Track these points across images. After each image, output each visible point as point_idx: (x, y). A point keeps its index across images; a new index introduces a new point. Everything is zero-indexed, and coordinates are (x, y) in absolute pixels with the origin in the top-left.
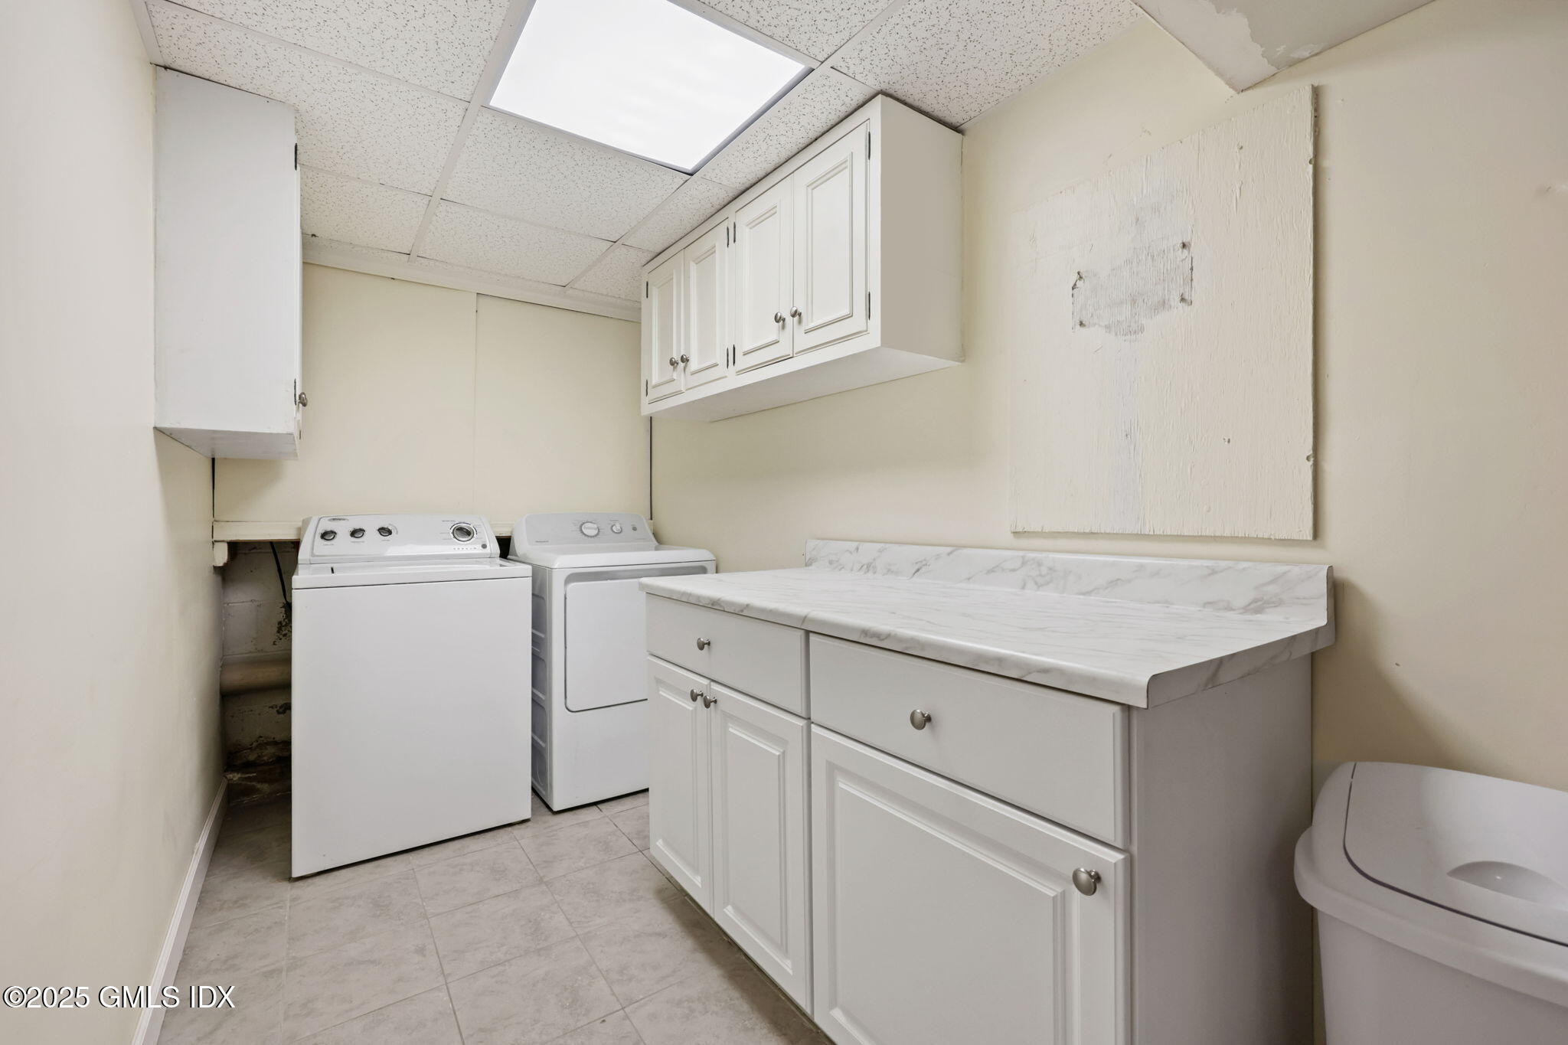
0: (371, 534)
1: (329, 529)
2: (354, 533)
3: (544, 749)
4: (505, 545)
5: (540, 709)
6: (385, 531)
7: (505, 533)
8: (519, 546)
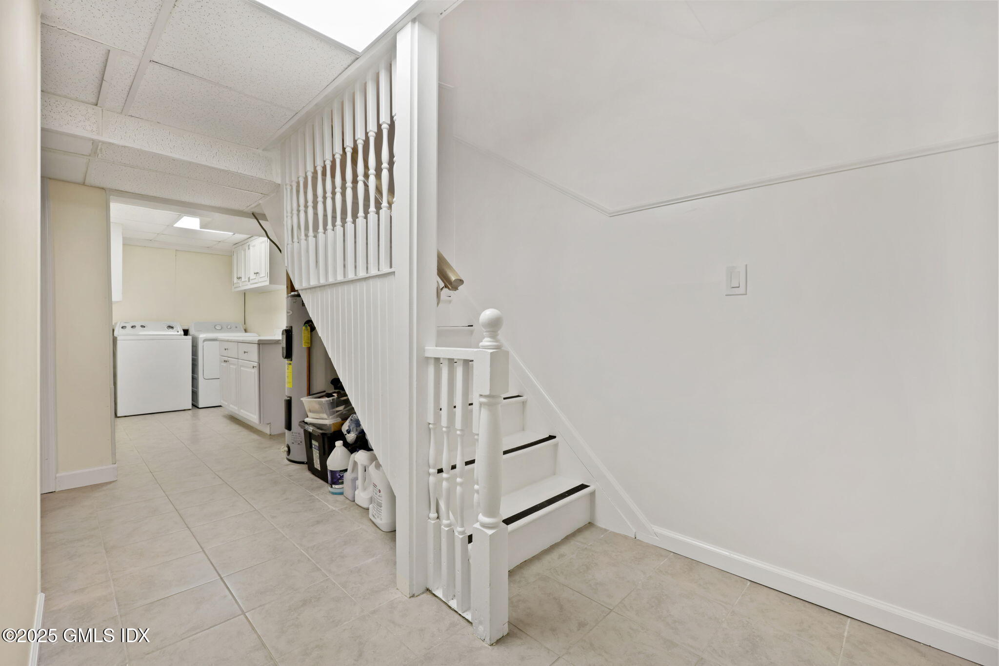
0: (138, 327)
1: (124, 325)
2: (132, 327)
3: (197, 391)
4: (186, 332)
5: (194, 380)
6: (143, 326)
7: (186, 328)
8: (191, 332)
